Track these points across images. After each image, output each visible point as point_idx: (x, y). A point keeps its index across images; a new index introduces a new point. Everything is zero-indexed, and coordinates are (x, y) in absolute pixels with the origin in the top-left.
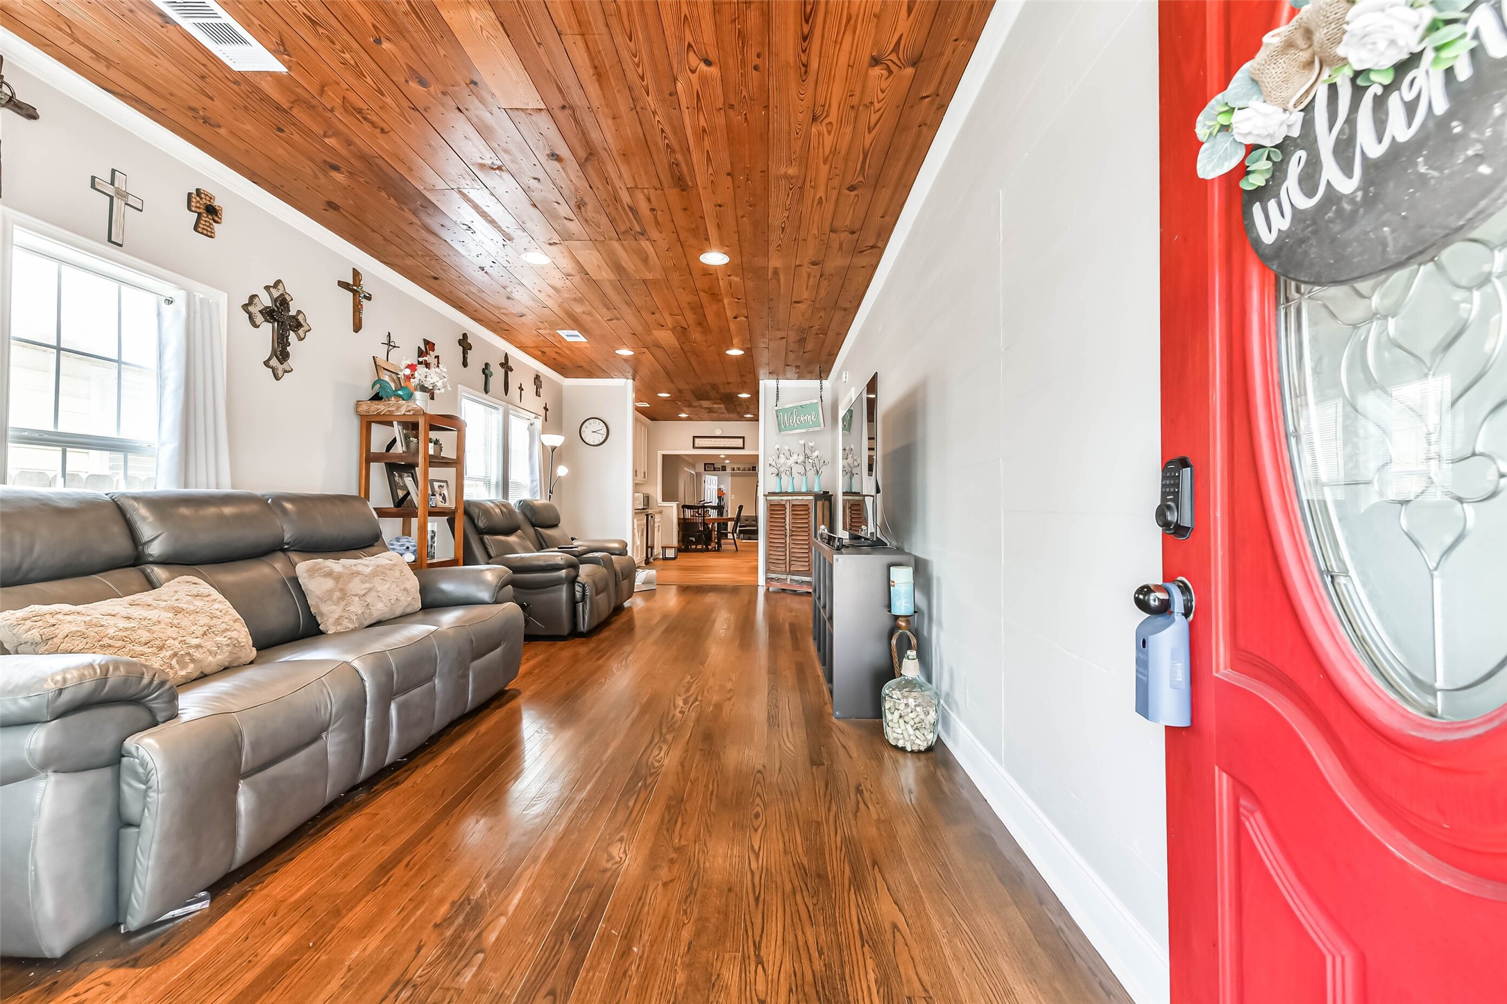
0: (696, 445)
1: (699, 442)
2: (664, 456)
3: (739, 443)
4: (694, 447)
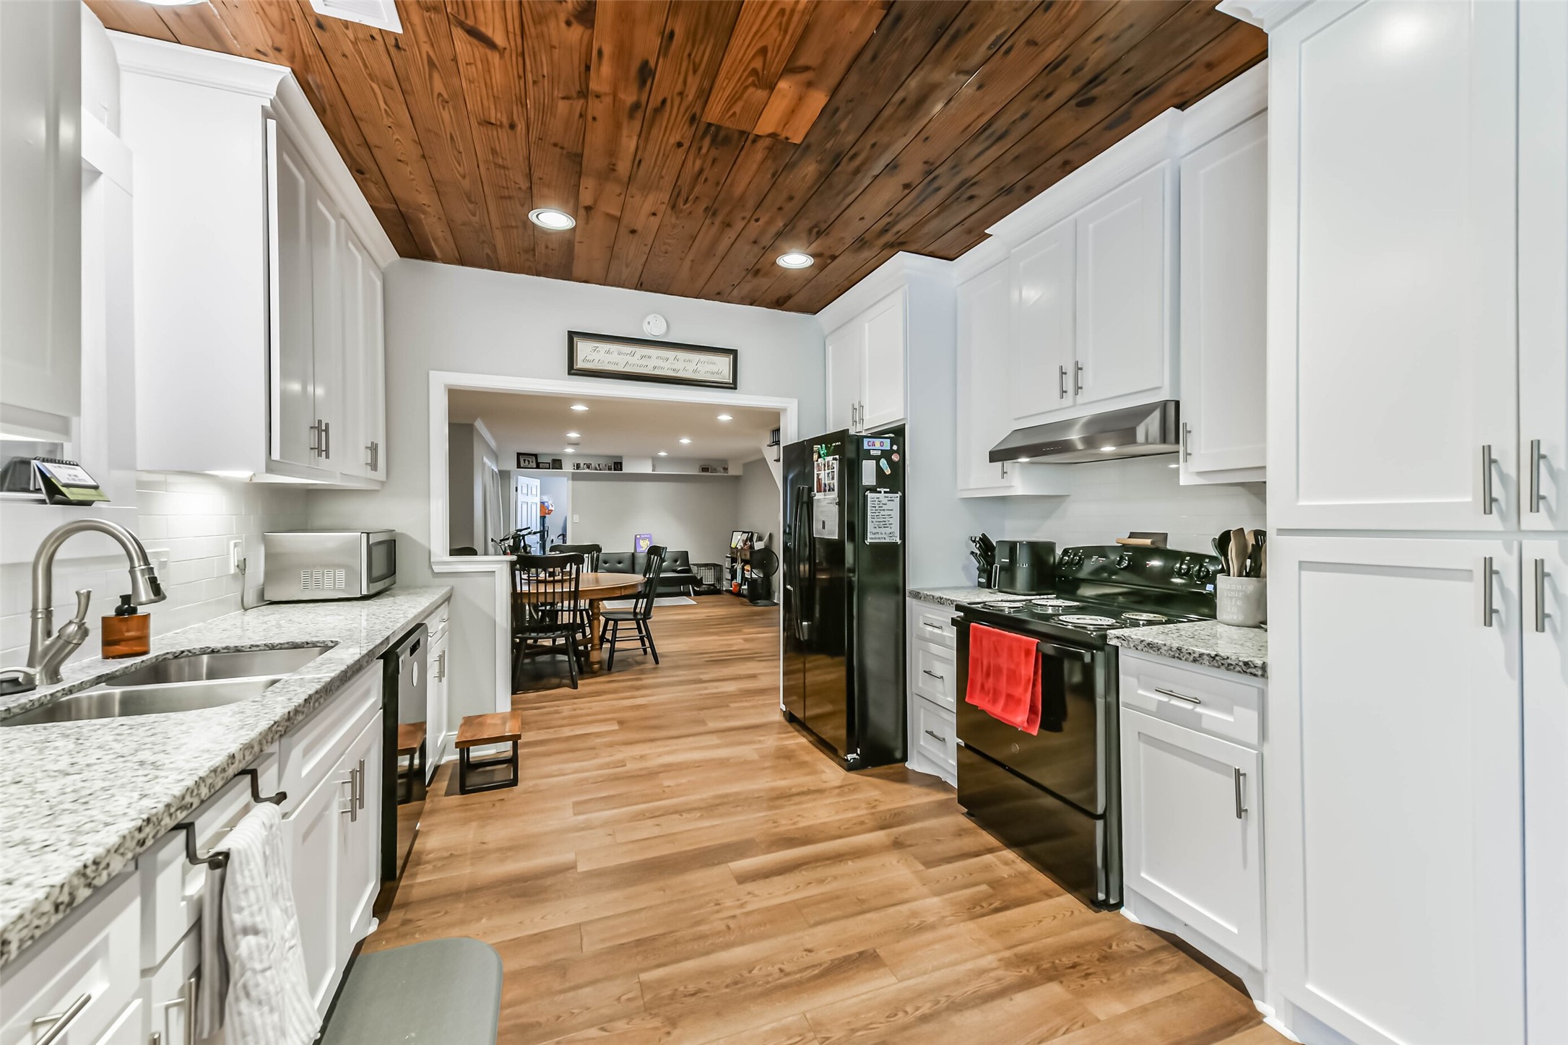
0: (580, 364)
1: (588, 354)
2: (457, 397)
3: (719, 367)
4: (573, 370)
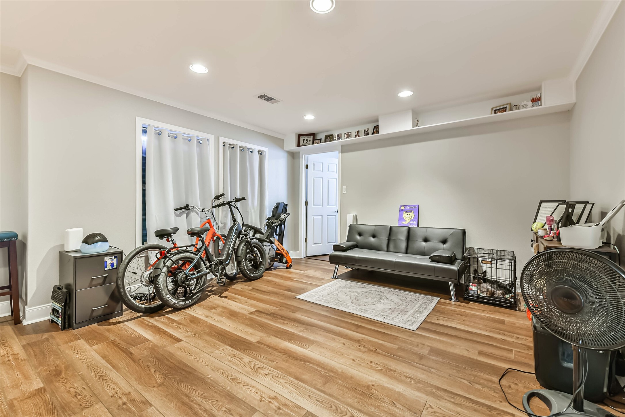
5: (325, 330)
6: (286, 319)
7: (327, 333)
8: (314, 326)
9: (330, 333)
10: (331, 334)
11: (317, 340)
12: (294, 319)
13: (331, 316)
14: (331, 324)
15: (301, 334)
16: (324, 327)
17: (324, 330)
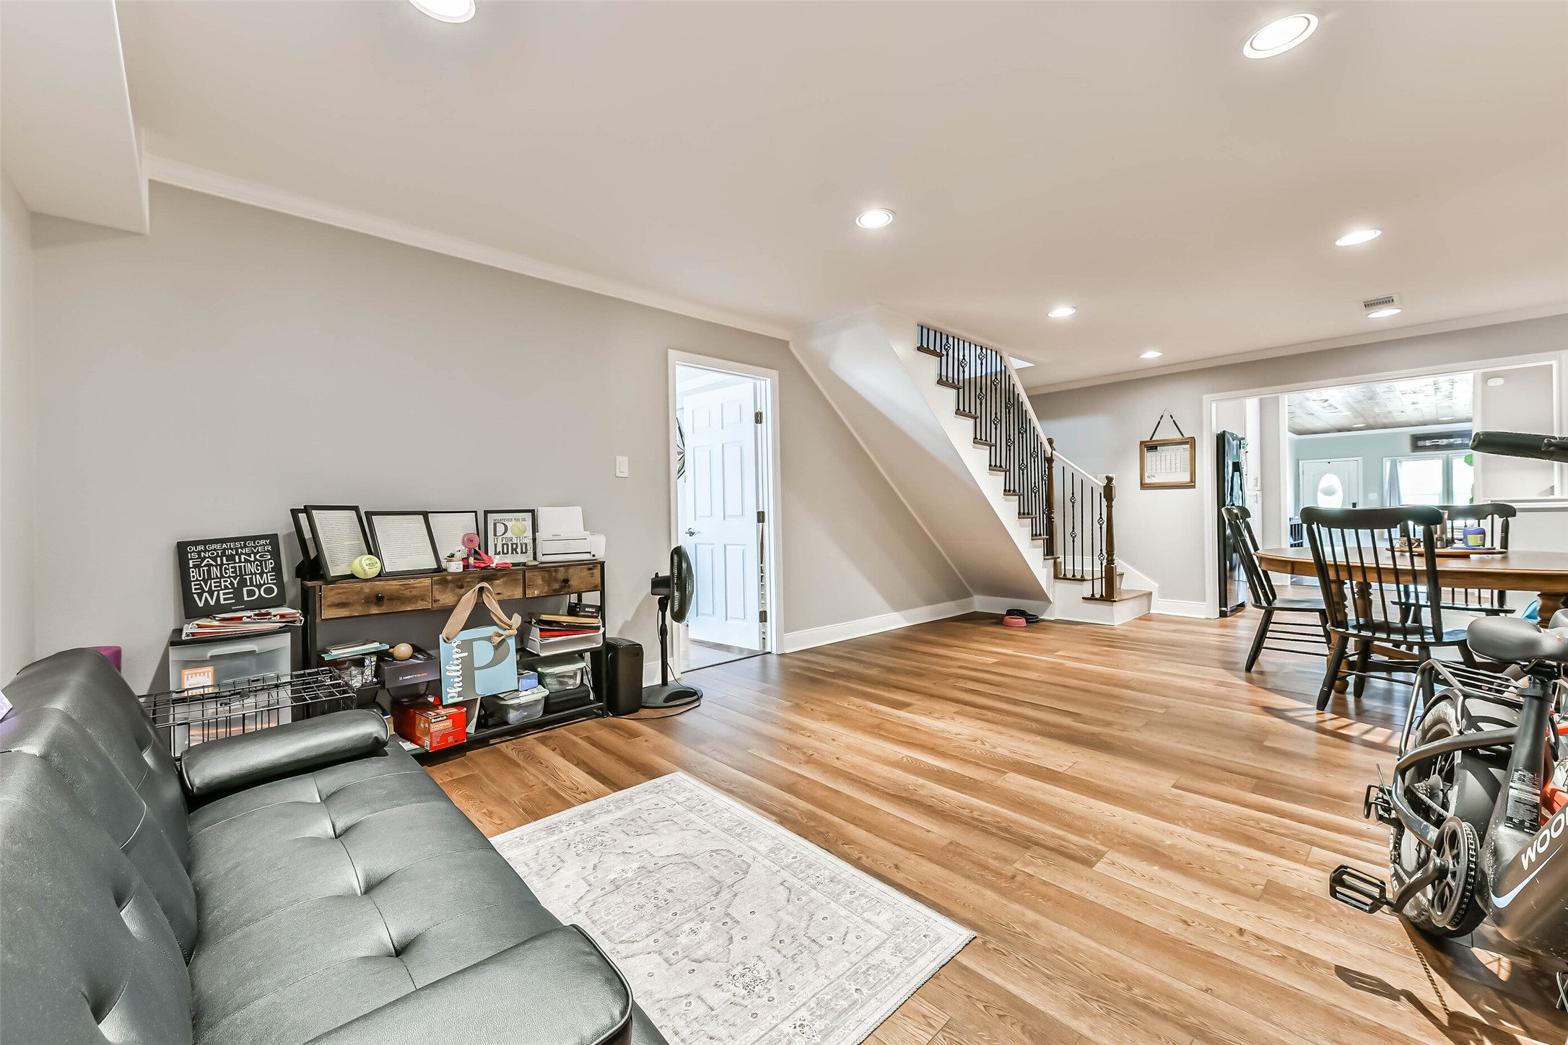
5: (867, 785)
6: (968, 820)
7: (864, 779)
8: (893, 795)
9: (860, 778)
10: (857, 776)
11: (887, 768)
12: (945, 819)
13: (843, 822)
14: (849, 798)
15: (921, 781)
16: (869, 792)
17: (870, 786)
